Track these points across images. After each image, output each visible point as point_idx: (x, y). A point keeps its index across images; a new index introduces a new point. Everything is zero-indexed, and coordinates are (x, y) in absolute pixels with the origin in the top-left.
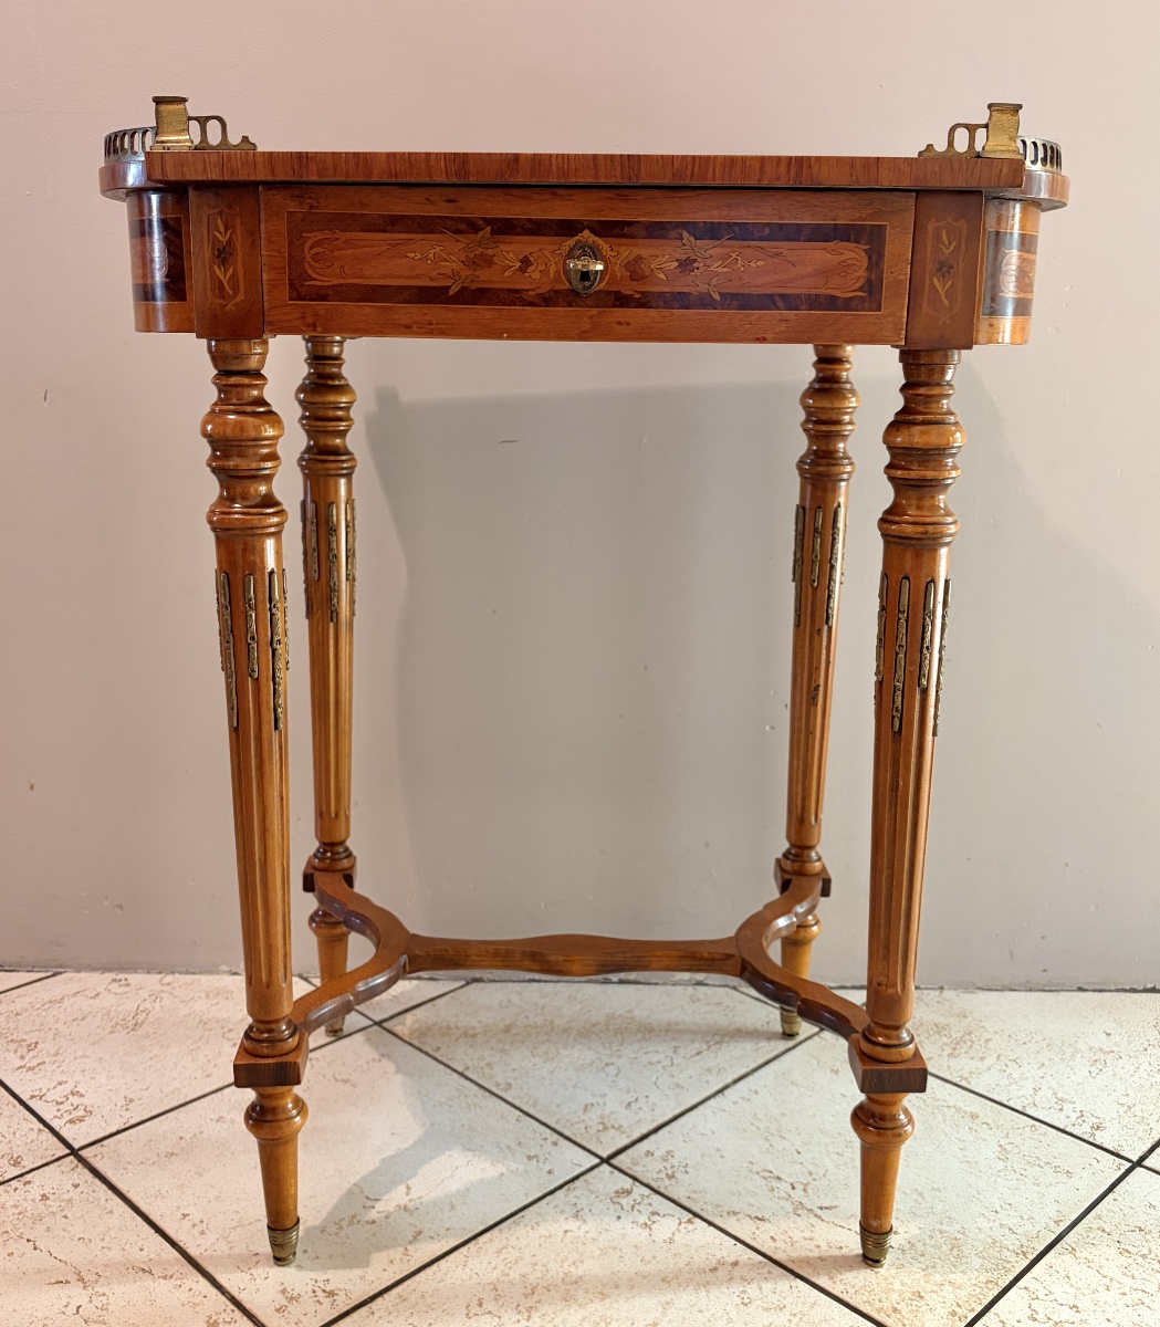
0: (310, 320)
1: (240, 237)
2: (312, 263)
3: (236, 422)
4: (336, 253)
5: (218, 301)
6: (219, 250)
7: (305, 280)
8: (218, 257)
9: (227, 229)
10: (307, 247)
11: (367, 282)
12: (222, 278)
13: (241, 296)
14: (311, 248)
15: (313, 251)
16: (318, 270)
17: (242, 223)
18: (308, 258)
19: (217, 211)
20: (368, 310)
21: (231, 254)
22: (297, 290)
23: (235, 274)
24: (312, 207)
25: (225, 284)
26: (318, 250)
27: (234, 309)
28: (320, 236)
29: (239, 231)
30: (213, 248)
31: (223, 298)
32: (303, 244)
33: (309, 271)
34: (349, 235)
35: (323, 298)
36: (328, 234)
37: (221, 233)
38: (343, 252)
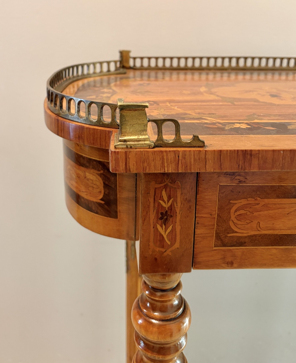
0: (230, 260)
1: (179, 204)
2: (235, 221)
3: (160, 326)
4: (256, 214)
5: (158, 249)
6: (162, 214)
7: (228, 233)
8: (161, 219)
9: (169, 198)
10: (232, 211)
11: (276, 232)
12: (163, 233)
13: (177, 245)
14: (236, 211)
15: (238, 213)
16: (239, 226)
17: (182, 194)
18: (233, 217)
19: (162, 185)
20: (274, 251)
21: (171, 216)
22: (222, 240)
23: (173, 230)
24: (240, 182)
25: (165, 237)
26: (242, 212)
27: (170, 254)
28: (244, 202)
29: (179, 199)
30: (157, 213)
31: (163, 247)
32: (230, 209)
33: (233, 227)
34: (266, 201)
35: (241, 244)
36: (251, 201)
37: (164, 201)
38: (261, 213)
